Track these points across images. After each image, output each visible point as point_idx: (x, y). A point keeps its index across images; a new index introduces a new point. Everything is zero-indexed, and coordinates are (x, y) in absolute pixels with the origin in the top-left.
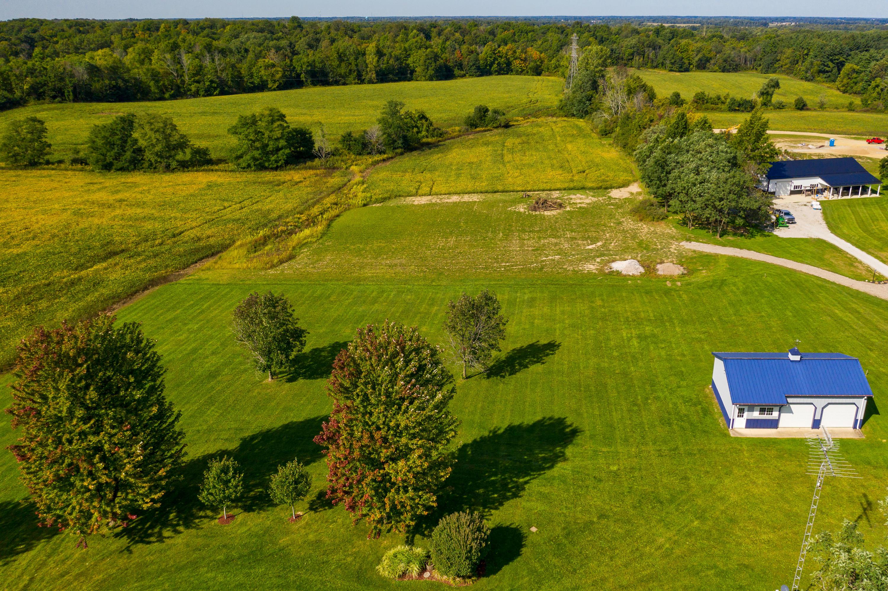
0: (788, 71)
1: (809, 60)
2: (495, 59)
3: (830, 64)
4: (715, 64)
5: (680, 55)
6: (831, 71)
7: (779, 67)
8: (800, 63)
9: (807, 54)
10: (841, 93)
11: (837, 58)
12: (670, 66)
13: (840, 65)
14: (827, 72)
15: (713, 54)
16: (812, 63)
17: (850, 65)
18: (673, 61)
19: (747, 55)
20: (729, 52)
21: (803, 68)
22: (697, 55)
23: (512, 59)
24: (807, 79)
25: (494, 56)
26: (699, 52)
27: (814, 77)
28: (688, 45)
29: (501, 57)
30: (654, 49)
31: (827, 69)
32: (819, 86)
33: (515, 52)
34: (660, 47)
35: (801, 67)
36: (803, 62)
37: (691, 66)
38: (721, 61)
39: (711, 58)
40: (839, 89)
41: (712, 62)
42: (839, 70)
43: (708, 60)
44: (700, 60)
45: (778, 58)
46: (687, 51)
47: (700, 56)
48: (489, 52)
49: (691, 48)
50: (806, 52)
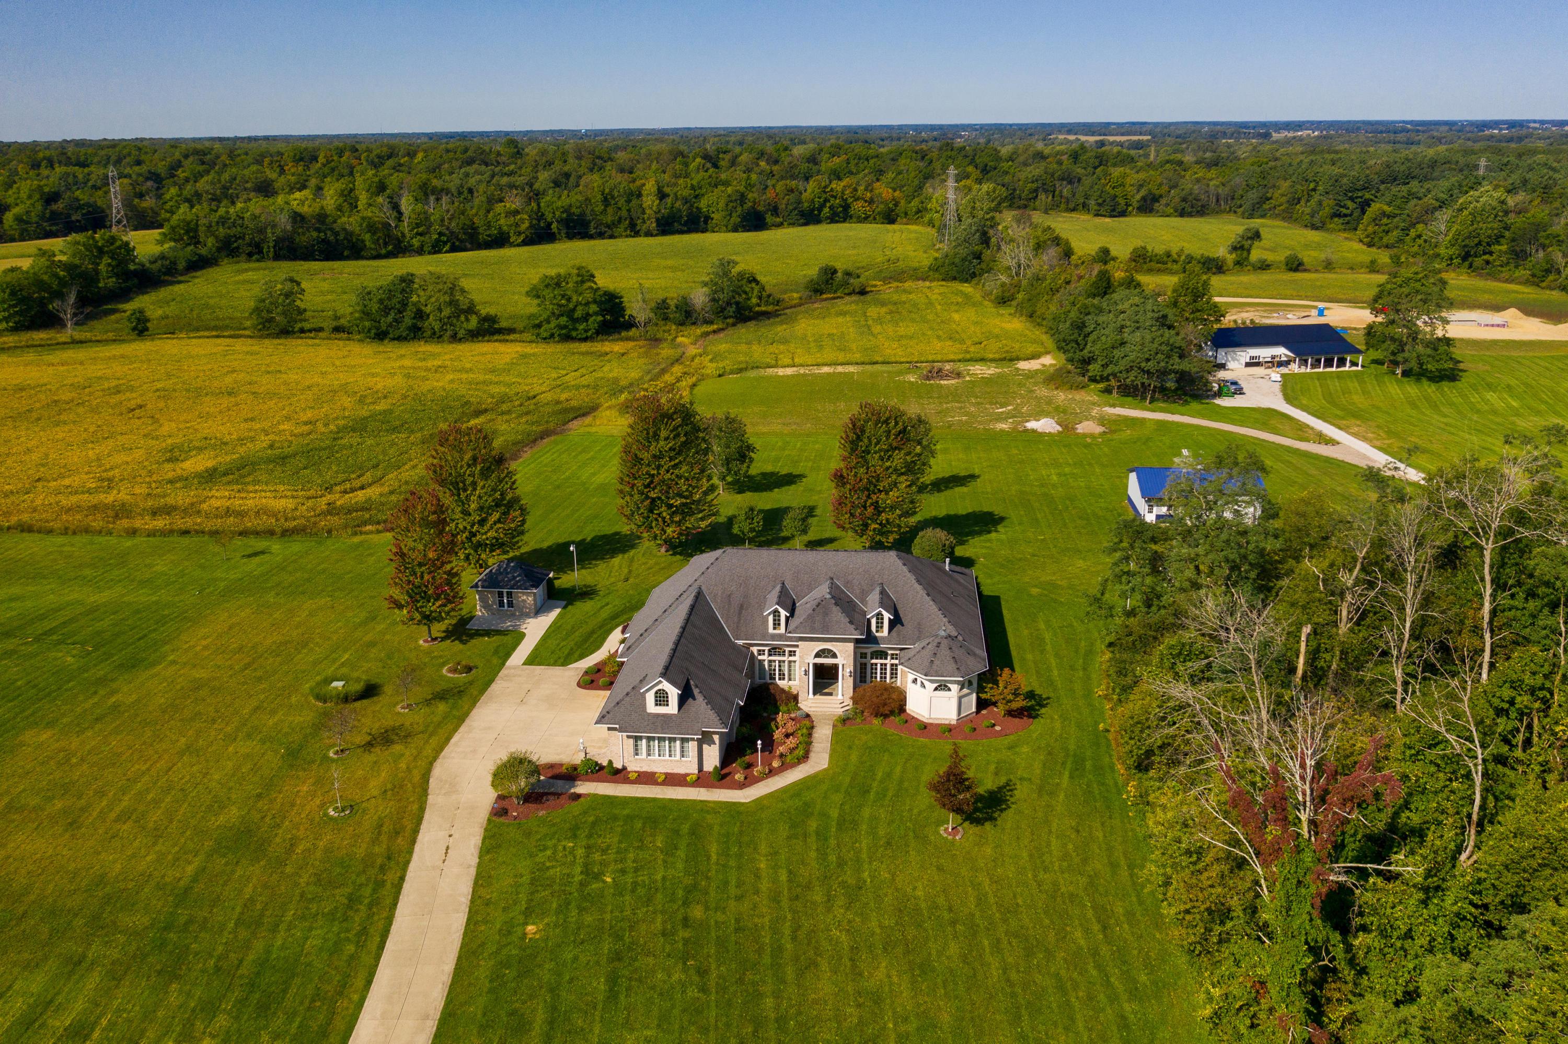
0: (1285, 215)
1: (1316, 197)
2: (826, 200)
3: (1350, 204)
4: (1167, 205)
5: (1112, 192)
6: (1351, 215)
7: (1270, 209)
8: (1303, 202)
9: (1314, 190)
10: (1365, 247)
11: (1360, 194)
12: (1096, 208)
13: (1365, 205)
14: (1345, 215)
15: (1165, 188)
16: (1320, 203)
17: (1378, 205)
18: (1100, 201)
19: (1220, 191)
20: (1190, 186)
21: (1308, 210)
22: (1138, 191)
23: (850, 200)
24: (1314, 227)
25: (824, 196)
26: (1141, 186)
27: (1324, 223)
28: (1125, 176)
29: (835, 197)
30: (1070, 182)
31: (1344, 211)
32: (1333, 237)
33: (856, 190)
34: (1079, 180)
35: (1303, 208)
36: (1308, 201)
37: (1130, 208)
38: (1177, 199)
39: (1161, 196)
40: (1361, 241)
41: (1163, 201)
42: (1363, 212)
43: (1156, 199)
44: (1144, 199)
45: (1269, 195)
46: (1123, 185)
47: (1143, 192)
48: (817, 191)
49: (1128, 181)
50: (1312, 186)
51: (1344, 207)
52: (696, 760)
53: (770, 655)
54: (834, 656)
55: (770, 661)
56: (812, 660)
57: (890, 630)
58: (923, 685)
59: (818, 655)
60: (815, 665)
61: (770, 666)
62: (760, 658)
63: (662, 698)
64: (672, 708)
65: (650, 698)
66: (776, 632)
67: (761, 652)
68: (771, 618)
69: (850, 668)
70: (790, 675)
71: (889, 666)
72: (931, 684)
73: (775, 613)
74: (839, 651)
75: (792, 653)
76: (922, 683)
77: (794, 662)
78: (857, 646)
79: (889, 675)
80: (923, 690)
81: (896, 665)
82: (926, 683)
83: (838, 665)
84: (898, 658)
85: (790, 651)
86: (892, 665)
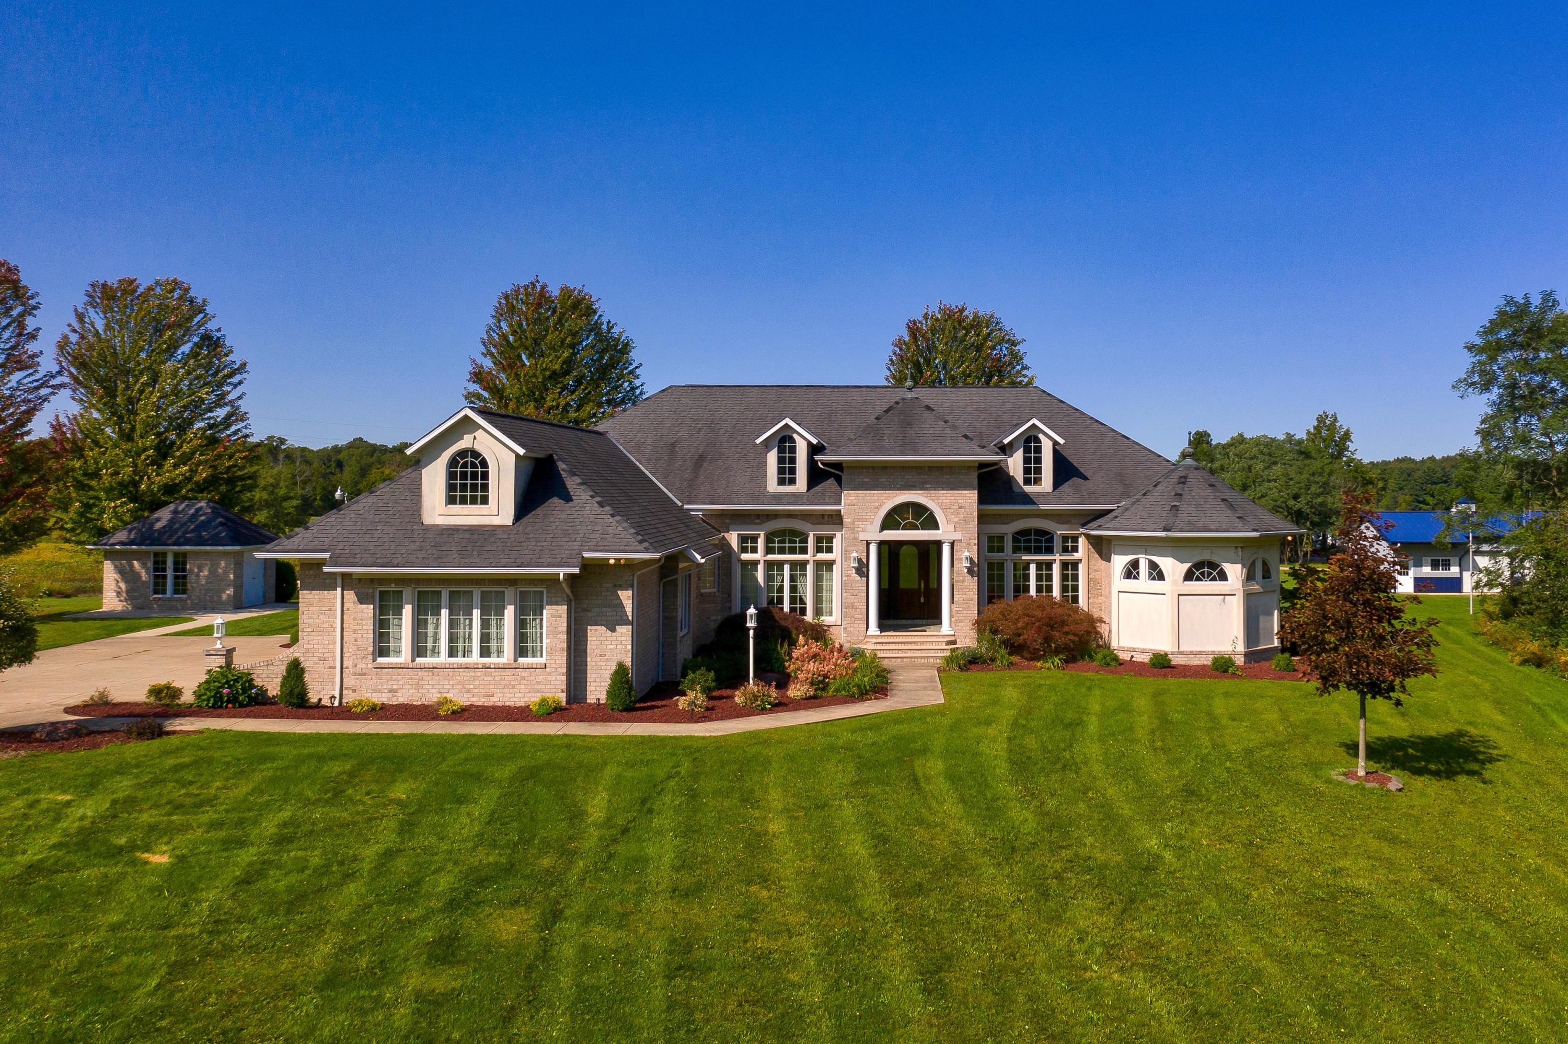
52: (562, 665)
53: (769, 550)
54: (931, 523)
55: (769, 565)
56: (873, 532)
58: (1157, 574)
59: (889, 522)
61: (769, 578)
62: (745, 556)
63: (468, 478)
64: (500, 508)
65: (434, 478)
66: (788, 488)
67: (748, 543)
68: (772, 458)
69: (968, 552)
70: (818, 600)
71: (1056, 570)
72: (1172, 567)
73: (785, 441)
74: (941, 506)
75: (824, 544)
76: (1153, 566)
77: (830, 565)
78: (981, 501)
79: (1056, 592)
80: (1157, 585)
81: (1075, 565)
82: (1166, 563)
83: (938, 544)
84: (1082, 541)
85: (819, 539)
86: (1065, 565)
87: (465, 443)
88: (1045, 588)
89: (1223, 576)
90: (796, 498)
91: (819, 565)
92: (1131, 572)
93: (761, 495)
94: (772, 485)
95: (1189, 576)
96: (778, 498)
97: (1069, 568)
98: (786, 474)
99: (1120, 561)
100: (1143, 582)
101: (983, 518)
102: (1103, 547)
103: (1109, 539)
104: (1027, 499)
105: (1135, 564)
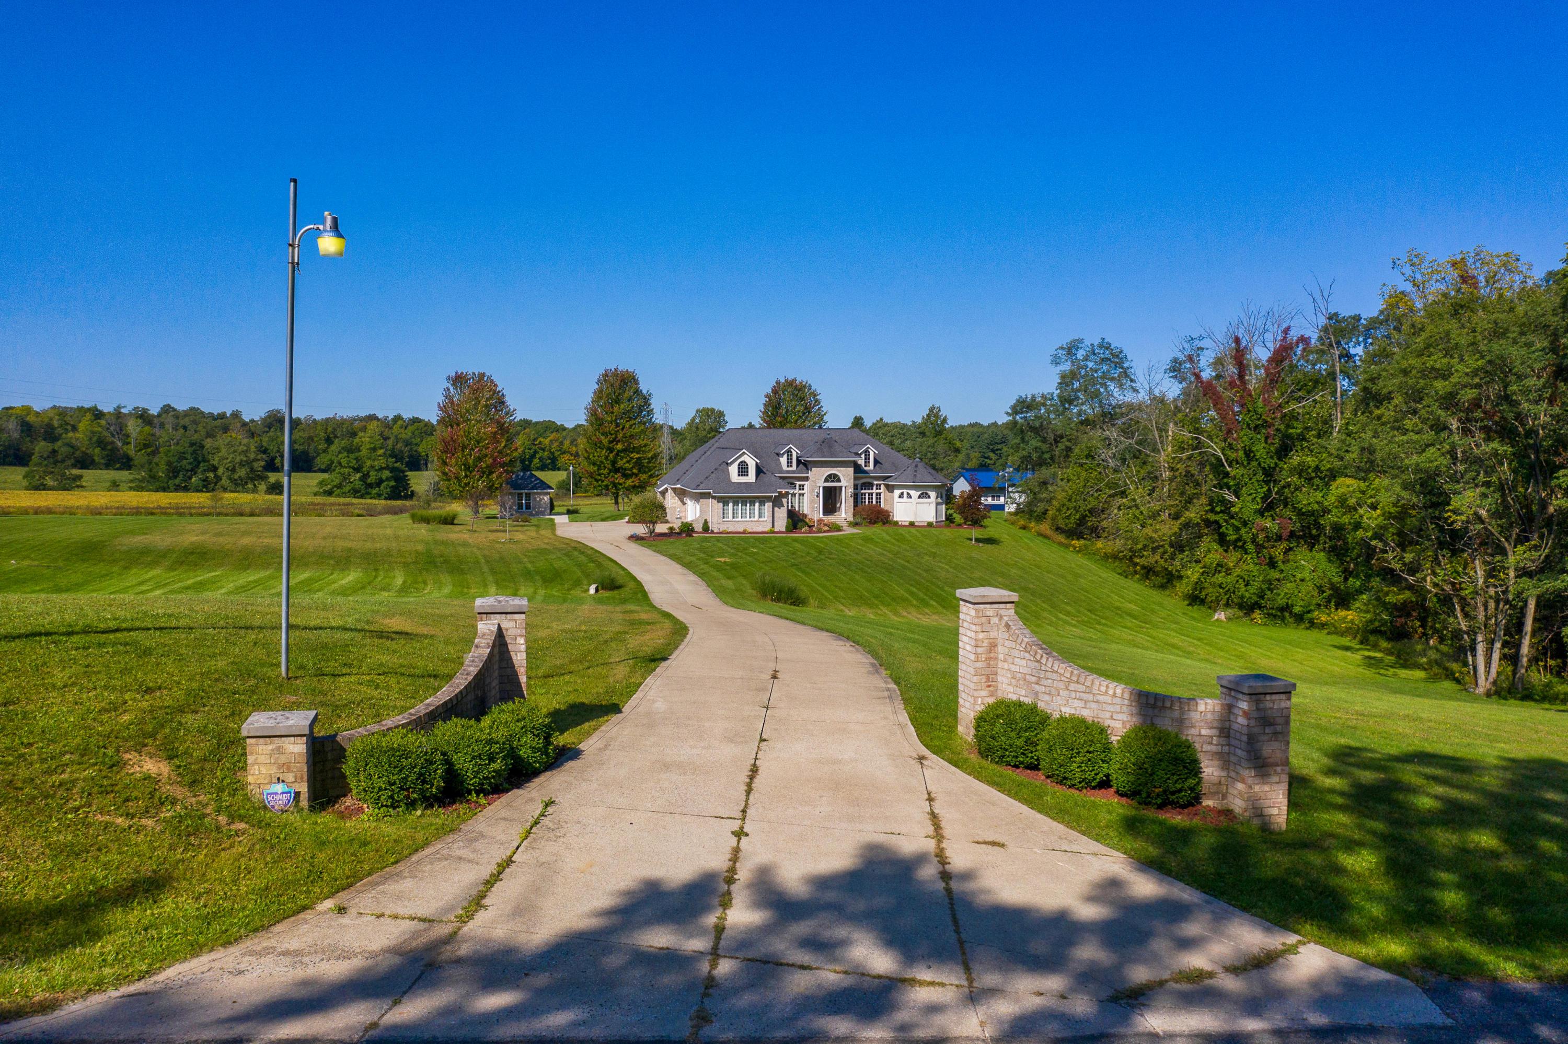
51: (988, 458)
52: (771, 519)
54: (839, 480)
56: (822, 484)
57: (875, 466)
58: (909, 496)
59: (826, 480)
60: (824, 488)
63: (743, 469)
64: (751, 477)
65: (733, 470)
66: (790, 469)
68: (784, 458)
69: (849, 492)
71: (874, 495)
72: (915, 494)
73: (789, 452)
74: (844, 475)
75: (802, 487)
76: (908, 494)
77: (803, 494)
78: (855, 472)
79: (874, 502)
80: (909, 500)
81: (880, 494)
82: (912, 492)
83: (841, 487)
84: (882, 486)
85: (800, 486)
86: (877, 494)
87: (742, 459)
88: (871, 502)
89: (929, 497)
90: (793, 472)
91: (800, 494)
92: (901, 496)
93: (782, 471)
94: (785, 467)
95: (919, 497)
96: (788, 472)
97: (879, 495)
98: (789, 464)
99: (897, 492)
100: (905, 499)
101: (855, 478)
102: (890, 489)
103: (893, 486)
104: (866, 472)
105: (902, 493)
